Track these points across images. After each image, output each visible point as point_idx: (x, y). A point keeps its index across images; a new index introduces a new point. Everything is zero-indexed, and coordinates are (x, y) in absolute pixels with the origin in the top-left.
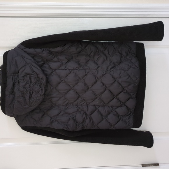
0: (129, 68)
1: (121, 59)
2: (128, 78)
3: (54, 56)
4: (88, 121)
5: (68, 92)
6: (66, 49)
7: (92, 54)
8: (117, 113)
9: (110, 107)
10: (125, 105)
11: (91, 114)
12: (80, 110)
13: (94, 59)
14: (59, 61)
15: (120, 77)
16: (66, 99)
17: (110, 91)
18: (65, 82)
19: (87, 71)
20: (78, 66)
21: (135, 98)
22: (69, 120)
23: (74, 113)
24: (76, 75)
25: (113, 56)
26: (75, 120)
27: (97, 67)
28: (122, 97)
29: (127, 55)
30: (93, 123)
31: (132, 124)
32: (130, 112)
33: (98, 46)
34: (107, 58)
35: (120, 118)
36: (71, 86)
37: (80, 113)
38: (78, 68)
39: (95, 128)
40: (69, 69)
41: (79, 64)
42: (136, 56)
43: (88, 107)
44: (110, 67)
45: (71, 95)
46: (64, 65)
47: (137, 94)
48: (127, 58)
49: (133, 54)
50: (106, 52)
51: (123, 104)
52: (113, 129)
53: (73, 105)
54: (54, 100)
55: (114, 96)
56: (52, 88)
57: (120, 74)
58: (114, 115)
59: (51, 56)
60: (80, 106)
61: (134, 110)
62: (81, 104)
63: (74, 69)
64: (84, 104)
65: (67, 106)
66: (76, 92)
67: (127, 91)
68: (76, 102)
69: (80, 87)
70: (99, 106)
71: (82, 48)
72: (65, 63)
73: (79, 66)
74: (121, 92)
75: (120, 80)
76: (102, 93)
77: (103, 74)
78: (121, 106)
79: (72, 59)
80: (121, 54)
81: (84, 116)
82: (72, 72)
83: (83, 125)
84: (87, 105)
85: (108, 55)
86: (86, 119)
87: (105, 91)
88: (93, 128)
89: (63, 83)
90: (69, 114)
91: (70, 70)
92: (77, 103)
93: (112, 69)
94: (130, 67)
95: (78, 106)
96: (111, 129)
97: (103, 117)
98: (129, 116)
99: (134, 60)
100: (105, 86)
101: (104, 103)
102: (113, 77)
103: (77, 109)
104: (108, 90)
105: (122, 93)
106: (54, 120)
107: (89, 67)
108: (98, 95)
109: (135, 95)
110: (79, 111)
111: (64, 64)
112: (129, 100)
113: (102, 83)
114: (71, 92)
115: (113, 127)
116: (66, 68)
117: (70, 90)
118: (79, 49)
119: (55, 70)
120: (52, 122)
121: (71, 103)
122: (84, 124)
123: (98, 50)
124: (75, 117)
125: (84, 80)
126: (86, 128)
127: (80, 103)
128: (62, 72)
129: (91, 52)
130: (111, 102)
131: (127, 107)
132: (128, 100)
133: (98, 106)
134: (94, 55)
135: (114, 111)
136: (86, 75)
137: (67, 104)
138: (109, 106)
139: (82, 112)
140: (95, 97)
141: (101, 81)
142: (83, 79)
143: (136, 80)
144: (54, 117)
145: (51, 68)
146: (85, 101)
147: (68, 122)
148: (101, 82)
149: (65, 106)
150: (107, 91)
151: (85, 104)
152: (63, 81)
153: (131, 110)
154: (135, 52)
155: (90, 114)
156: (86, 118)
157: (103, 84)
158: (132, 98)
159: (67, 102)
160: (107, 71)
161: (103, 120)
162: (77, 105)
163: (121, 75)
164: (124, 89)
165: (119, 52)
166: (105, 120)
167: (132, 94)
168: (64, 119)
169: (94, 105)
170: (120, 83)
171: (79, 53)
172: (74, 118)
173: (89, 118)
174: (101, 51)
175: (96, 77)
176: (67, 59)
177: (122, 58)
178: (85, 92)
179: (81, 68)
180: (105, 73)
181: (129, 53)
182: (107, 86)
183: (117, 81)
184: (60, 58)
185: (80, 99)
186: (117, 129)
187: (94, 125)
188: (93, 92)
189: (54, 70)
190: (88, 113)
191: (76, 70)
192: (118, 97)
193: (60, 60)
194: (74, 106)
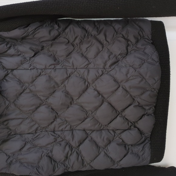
0: (143, 64)
1: (127, 49)
2: (142, 80)
3: (8, 46)
4: (73, 158)
5: (37, 108)
6: (31, 33)
7: (77, 41)
8: (123, 141)
9: (112, 132)
10: (135, 127)
11: (79, 146)
12: (59, 139)
13: (81, 50)
14: (19, 55)
15: (127, 81)
16: (33, 121)
17: (110, 104)
18: (31, 91)
19: (70, 71)
20: (53, 62)
21: (153, 115)
22: (41, 158)
23: (49, 146)
24: (50, 79)
25: (113, 43)
26: (51, 158)
27: (87, 63)
28: (131, 113)
29: (137, 41)
30: (83, 160)
31: (149, 158)
32: (144, 137)
33: (87, 27)
34: (103, 47)
35: (129, 149)
36: (42, 98)
37: (60, 145)
38: (53, 67)
39: (87, 168)
40: (37, 69)
41: (55, 60)
42: (152, 43)
43: (73, 133)
44: (109, 64)
45: (43, 113)
46: (28, 62)
47: (155, 107)
48: (138, 46)
49: (146, 40)
50: (101, 37)
51: (133, 125)
52: (117, 168)
53: (47, 131)
54: (12, 124)
55: (117, 113)
56: (7, 103)
57: (127, 75)
58: (118, 144)
59: (3, 45)
60: (59, 133)
61: (150, 134)
62: (60, 129)
63: (45, 69)
64: (66, 129)
65: (36, 133)
66: (52, 109)
67: (139, 103)
68: (52, 127)
69: (57, 99)
70: (93, 131)
71: (60, 31)
72: (30, 58)
73: (55, 63)
74: (130, 105)
75: (127, 85)
76: (97, 109)
77: (98, 75)
78: (129, 129)
79: (41, 50)
80: (127, 40)
81: (67, 148)
82: (43, 73)
83: (66, 165)
84: (72, 130)
85: (105, 42)
86: (71, 154)
87: (101, 105)
88: (84, 169)
89: (26, 93)
90: (41, 147)
91: (40, 71)
92: (54, 128)
93: (113, 67)
94: (143, 62)
95: (56, 132)
96: (113, 167)
97: (100, 150)
98: (142, 145)
99: (150, 49)
100: (102, 96)
101: (100, 125)
102: (115, 80)
103: (53, 137)
104: (107, 103)
105: (132, 107)
106: (14, 160)
107: (73, 64)
108: (90, 112)
109: (152, 109)
110: (58, 141)
111: (28, 59)
112: (143, 119)
113: (97, 91)
114: (43, 108)
115: (116, 165)
116: (32, 67)
117: (40, 105)
118: (54, 33)
119: (12, 70)
120: (10, 164)
121: (43, 128)
122: (67, 163)
123: (86, 35)
124: (51, 152)
125: (65, 86)
126: (70, 170)
127: (59, 127)
128: (25, 75)
129: (76, 38)
130: (112, 123)
131: (138, 129)
132: (141, 119)
133: (91, 130)
134: (81, 42)
135: (118, 138)
136: (67, 78)
137: (37, 129)
138: (108, 130)
139: (63, 143)
140: (86, 116)
141: (95, 87)
142: (62, 85)
143: (155, 83)
144: (14, 154)
145: (4, 68)
146: (68, 123)
147: (39, 162)
148: (94, 89)
149: (32, 134)
150: (105, 105)
151: (68, 128)
152: (28, 91)
153: (146, 135)
154: (150, 37)
155: (77, 145)
156: (70, 152)
157: (99, 93)
158: (148, 115)
159: (36, 126)
160: (104, 71)
161: (99, 154)
162: (54, 132)
163: (129, 76)
164: (134, 99)
165: (123, 37)
166: (103, 153)
167: (147, 108)
168: (32, 157)
169: (84, 130)
170: (128, 89)
171: (54, 39)
172: (50, 154)
173: (75, 152)
174: (92, 35)
175: (85, 81)
176: (34, 51)
177: (128, 47)
178: (68, 108)
179: (58, 67)
180: (100, 73)
181: (139, 38)
182: (105, 96)
183: (122, 87)
184: (21, 48)
185: (58, 120)
186: (123, 168)
187: (85, 163)
188: (82, 107)
189: (9, 71)
190: (74, 144)
191: (50, 70)
192: (124, 114)
193: (19, 53)
194: (49, 132)
